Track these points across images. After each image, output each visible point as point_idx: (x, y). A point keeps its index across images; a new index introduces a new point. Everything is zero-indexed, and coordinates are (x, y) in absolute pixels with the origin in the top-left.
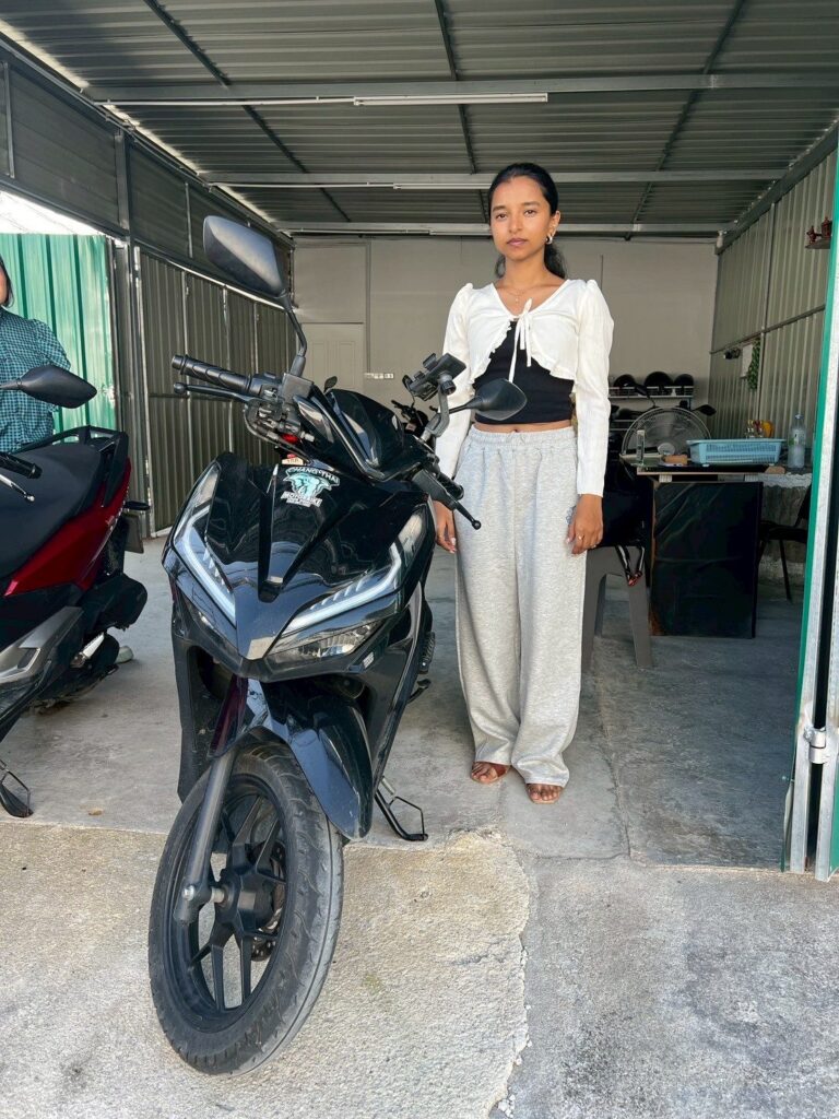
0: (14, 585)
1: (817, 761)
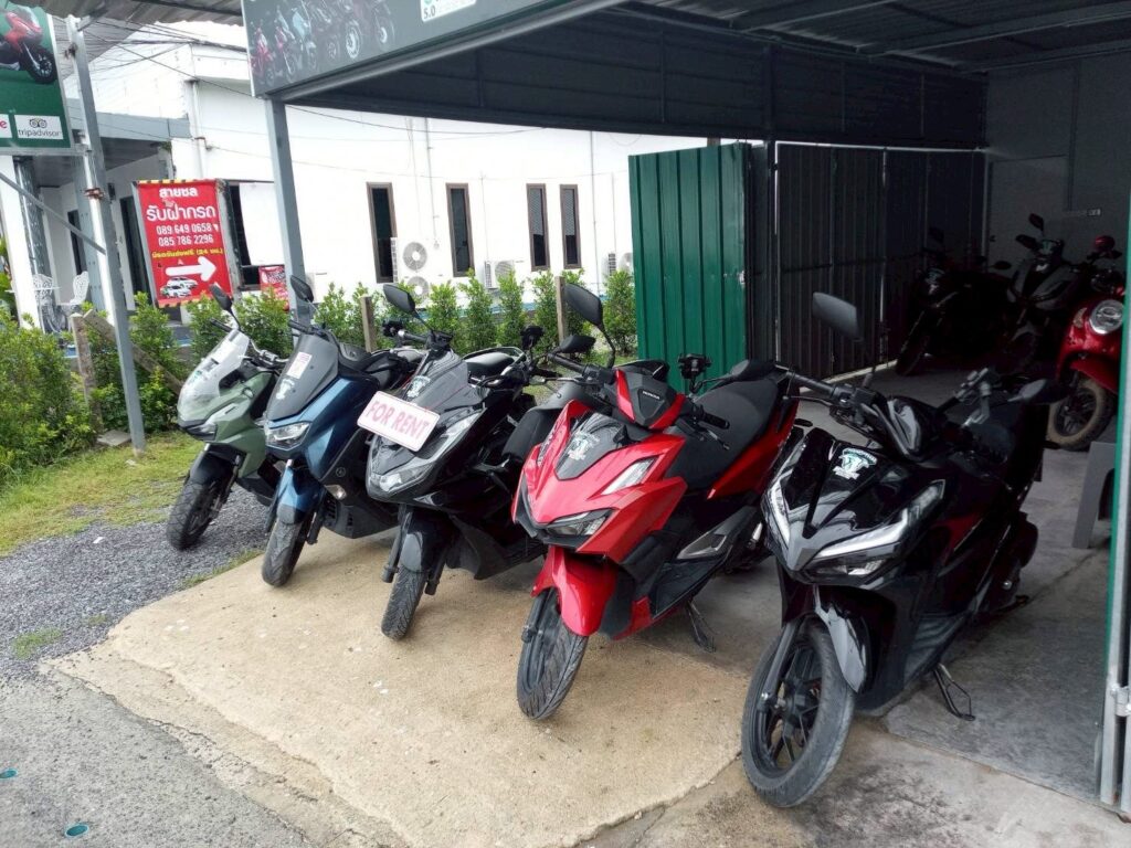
0: (713, 491)
1: (1121, 714)
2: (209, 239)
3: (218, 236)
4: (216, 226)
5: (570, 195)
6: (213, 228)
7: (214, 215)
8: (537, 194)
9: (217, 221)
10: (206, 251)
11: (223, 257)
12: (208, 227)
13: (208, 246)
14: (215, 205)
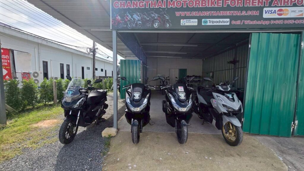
2: (6, 64)
3: (9, 64)
4: (9, 61)
5: (68, 66)
6: (7, 61)
7: (8, 58)
8: (62, 66)
9: (9, 59)
10: (4, 67)
11: (10, 69)
12: (6, 61)
13: (6, 66)
14: (9, 55)
